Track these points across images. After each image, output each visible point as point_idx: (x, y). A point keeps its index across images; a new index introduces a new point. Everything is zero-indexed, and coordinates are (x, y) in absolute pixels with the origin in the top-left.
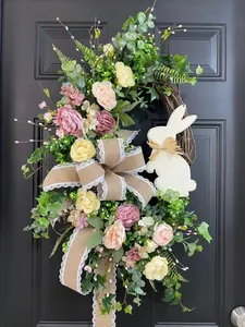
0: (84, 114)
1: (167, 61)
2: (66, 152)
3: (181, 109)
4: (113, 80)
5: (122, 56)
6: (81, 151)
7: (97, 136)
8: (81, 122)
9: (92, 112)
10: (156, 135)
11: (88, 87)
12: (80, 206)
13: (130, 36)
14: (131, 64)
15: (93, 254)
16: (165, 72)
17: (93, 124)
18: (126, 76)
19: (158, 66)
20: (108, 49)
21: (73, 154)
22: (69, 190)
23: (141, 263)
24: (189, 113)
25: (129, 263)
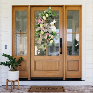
0: (42, 21)
1: (53, 13)
2: (39, 26)
3: (55, 20)
4: (46, 16)
5: (47, 13)
6: (41, 25)
7: (43, 24)
8: (41, 22)
9: (43, 20)
10: (52, 23)
11: (42, 17)
12: (41, 33)
13: (48, 10)
14: (48, 14)
15: (43, 40)
16: (53, 15)
17: (43, 22)
18: (47, 15)
19: (52, 14)
20: (45, 12)
21: (40, 26)
22: (39, 31)
23: (49, 41)
24: (56, 20)
25: (48, 41)
